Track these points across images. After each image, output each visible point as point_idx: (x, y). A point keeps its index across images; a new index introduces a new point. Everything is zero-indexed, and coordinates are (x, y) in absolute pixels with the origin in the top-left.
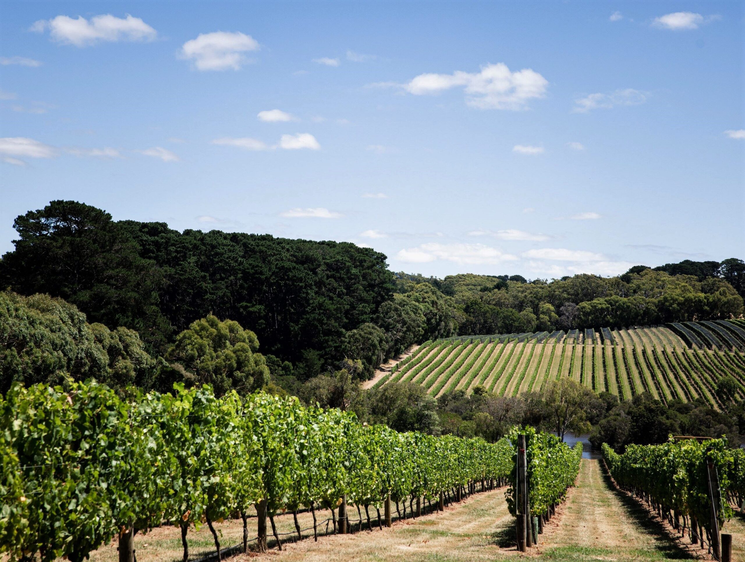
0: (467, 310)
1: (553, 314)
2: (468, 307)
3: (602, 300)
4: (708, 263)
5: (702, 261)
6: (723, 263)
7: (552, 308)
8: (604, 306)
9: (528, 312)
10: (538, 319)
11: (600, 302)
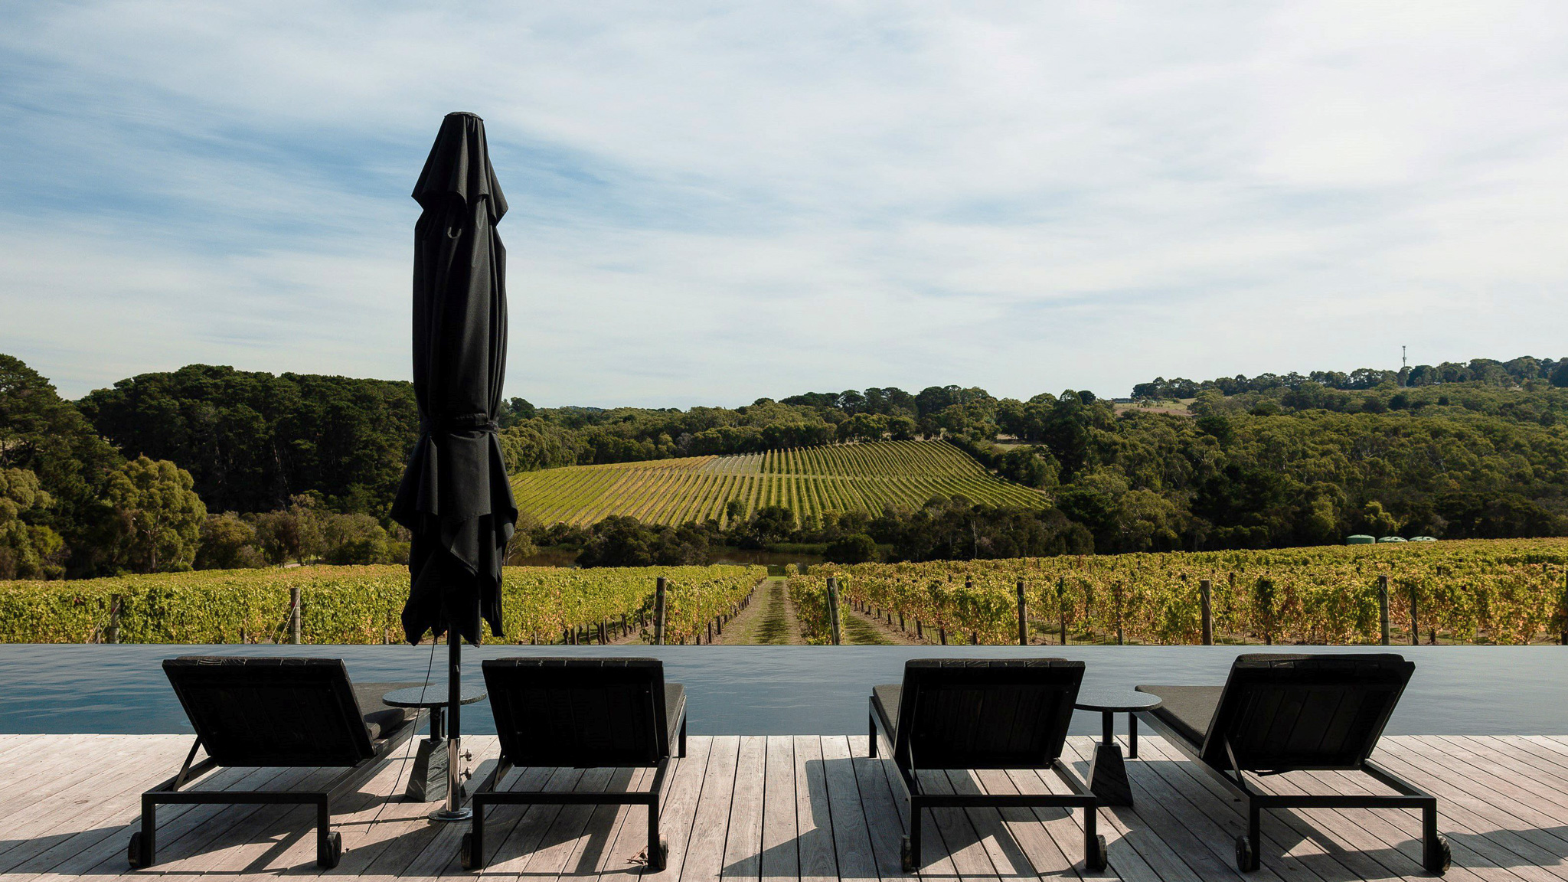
0: (590, 442)
1: (671, 444)
2: (592, 439)
3: (713, 429)
4: (829, 394)
5: (824, 393)
6: (842, 394)
7: (670, 439)
8: (715, 436)
9: (649, 443)
10: (657, 448)
11: (712, 432)
